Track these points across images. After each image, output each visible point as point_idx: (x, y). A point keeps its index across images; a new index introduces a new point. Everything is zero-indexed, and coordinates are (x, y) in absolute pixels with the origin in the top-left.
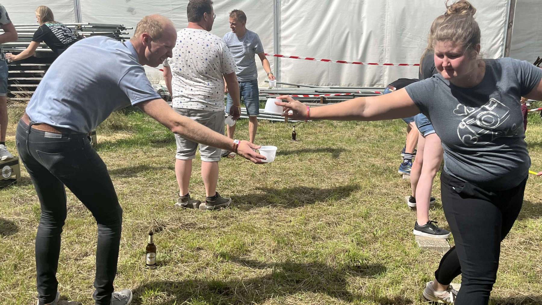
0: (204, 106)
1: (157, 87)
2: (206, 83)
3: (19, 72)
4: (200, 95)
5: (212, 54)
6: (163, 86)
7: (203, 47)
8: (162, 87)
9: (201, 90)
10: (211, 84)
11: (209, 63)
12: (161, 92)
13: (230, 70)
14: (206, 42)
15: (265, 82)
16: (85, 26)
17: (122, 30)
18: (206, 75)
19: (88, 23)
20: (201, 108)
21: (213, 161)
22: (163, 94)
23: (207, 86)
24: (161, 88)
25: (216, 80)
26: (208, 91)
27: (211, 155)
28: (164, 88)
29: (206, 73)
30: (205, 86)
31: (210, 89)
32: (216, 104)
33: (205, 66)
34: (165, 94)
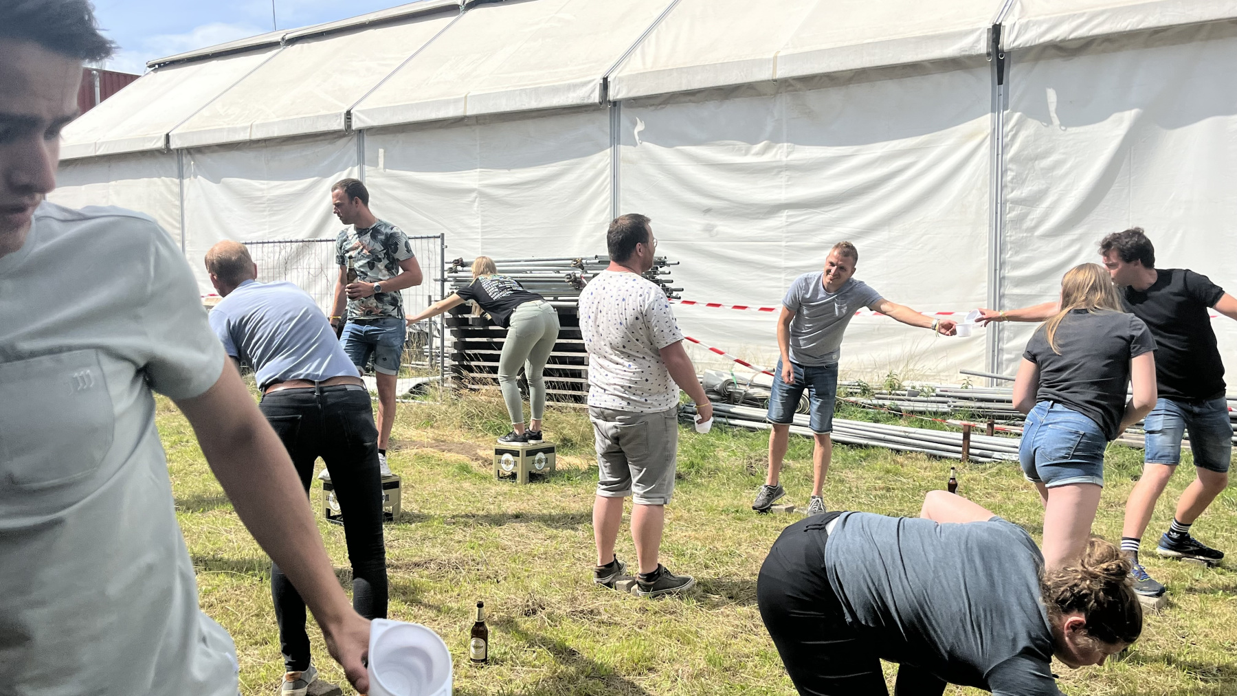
0: (624, 403)
1: (722, 376)
2: (627, 364)
3: (485, 340)
4: (615, 384)
5: (630, 314)
6: (734, 373)
7: (617, 302)
8: (732, 375)
9: (619, 376)
10: (634, 367)
11: (626, 330)
12: (729, 385)
13: (662, 342)
14: (623, 294)
15: (961, 373)
16: (588, 261)
17: (661, 267)
18: (624, 350)
19: (594, 256)
20: (619, 407)
21: (649, 503)
22: (732, 389)
23: (627, 370)
24: (730, 377)
25: (644, 358)
26: (628, 378)
27: (644, 493)
28: (735, 378)
29: (624, 347)
30: (625, 369)
31: (632, 374)
32: (646, 400)
33: (622, 335)
34: (736, 389)
